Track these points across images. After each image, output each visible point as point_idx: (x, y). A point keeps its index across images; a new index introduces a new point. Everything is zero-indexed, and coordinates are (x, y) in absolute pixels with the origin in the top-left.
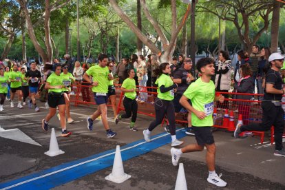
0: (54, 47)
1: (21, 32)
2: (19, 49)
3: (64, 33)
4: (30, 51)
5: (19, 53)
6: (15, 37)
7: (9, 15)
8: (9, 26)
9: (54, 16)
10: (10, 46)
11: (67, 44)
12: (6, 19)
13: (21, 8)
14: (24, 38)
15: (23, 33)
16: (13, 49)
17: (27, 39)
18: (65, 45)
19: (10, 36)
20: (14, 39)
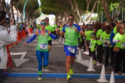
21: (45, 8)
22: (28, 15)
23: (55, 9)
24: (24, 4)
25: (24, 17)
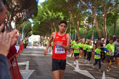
0: (107, 32)
1: (91, 25)
2: (90, 34)
3: (113, 25)
4: (95, 35)
5: (90, 36)
6: (89, 27)
7: (87, 18)
8: (87, 22)
9: (109, 16)
10: (86, 32)
11: (115, 30)
12: (85, 20)
13: (93, 14)
14: (93, 28)
15: (92, 26)
16: (87, 34)
17: (94, 28)
18: (114, 31)
19: (86, 27)
20: (88, 29)
21: (34, 31)
22: (25, 35)
23: (40, 32)
24: (23, 27)
25: (23, 36)
